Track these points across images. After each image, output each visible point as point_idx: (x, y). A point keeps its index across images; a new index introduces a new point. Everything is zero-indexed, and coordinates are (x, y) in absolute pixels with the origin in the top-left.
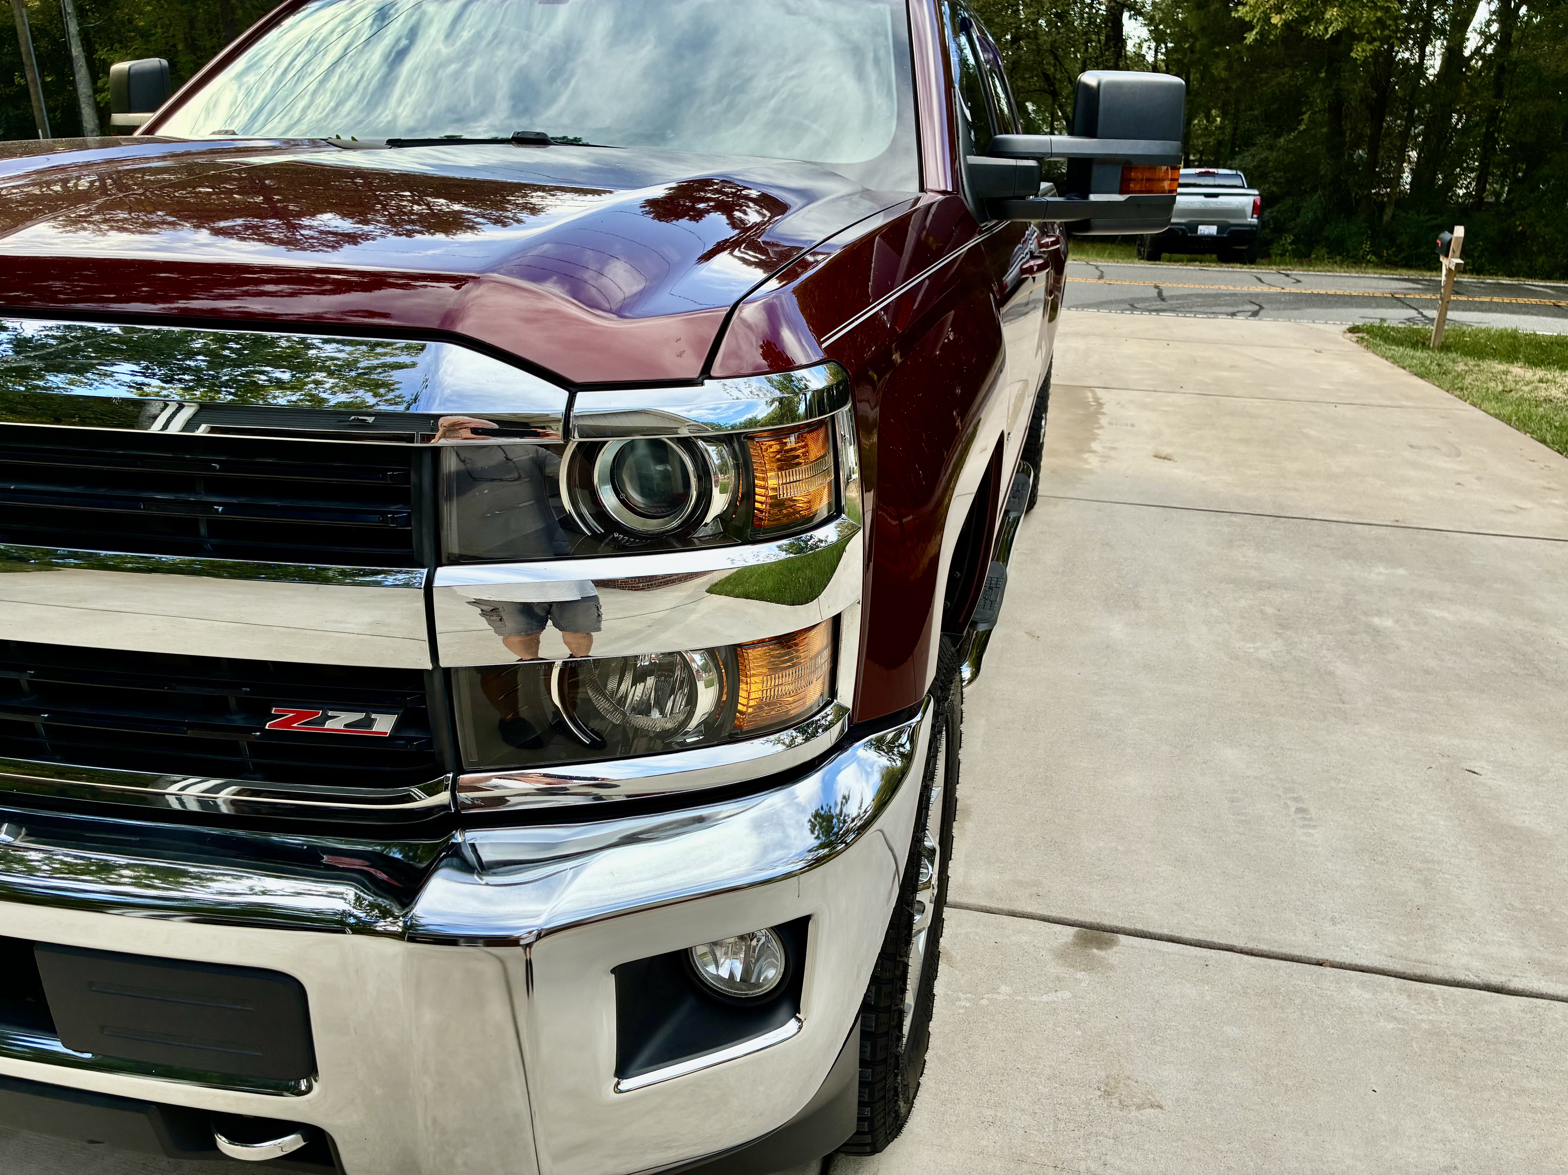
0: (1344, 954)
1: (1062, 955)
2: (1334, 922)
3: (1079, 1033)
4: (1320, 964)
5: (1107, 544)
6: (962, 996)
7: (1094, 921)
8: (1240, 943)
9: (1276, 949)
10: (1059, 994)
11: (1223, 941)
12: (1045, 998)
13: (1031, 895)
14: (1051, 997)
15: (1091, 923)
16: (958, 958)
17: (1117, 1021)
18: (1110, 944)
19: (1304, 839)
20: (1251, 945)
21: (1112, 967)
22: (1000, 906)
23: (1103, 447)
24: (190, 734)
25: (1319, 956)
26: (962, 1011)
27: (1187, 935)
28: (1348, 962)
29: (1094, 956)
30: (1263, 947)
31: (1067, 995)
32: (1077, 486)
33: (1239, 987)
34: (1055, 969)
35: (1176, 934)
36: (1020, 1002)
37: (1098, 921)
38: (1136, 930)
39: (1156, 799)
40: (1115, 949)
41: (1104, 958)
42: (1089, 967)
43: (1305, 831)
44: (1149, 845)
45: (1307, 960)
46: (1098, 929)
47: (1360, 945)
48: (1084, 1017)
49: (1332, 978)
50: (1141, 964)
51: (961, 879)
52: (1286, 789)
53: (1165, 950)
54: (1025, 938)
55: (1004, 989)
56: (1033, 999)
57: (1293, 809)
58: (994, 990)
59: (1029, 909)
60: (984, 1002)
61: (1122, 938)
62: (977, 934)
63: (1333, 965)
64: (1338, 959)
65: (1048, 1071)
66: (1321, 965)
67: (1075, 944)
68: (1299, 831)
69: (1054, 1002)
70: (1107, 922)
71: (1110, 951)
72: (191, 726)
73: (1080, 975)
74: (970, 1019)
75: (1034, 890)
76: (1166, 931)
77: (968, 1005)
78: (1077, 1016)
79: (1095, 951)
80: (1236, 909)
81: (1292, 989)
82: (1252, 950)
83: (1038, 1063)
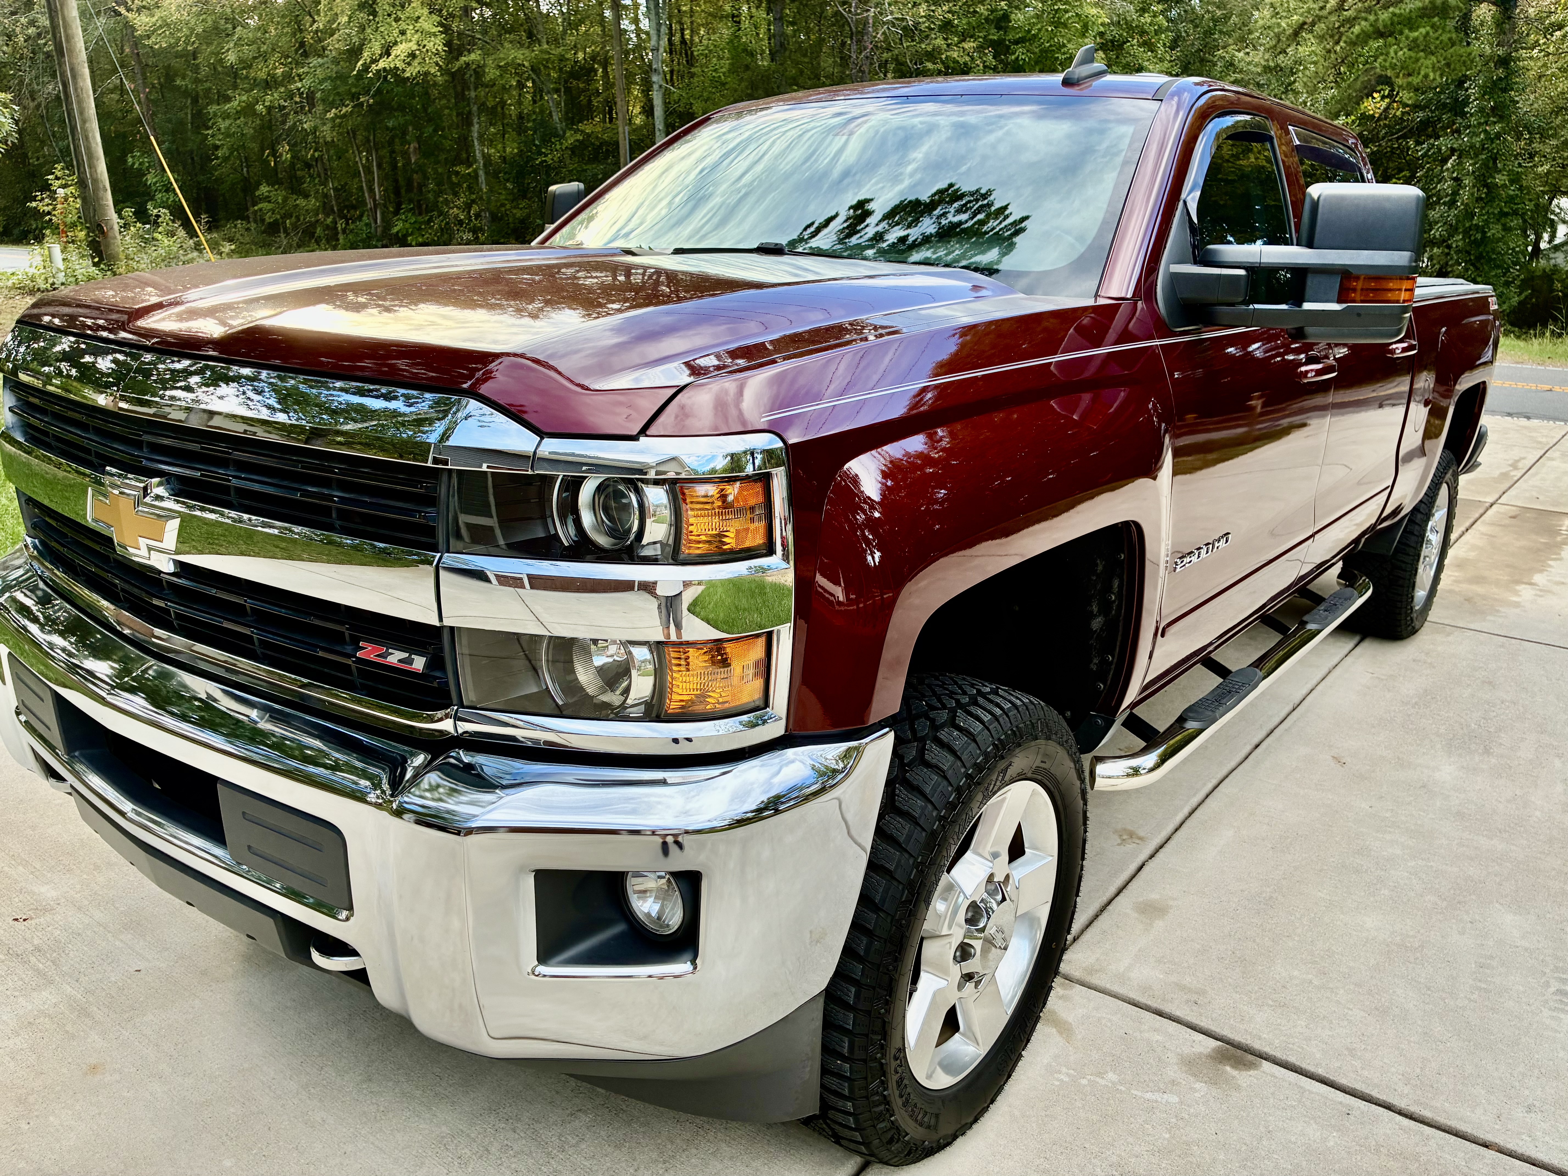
0: (1521, 1143)
1: (1190, 1064)
2: (1529, 1109)
3: (1167, 1136)
4: (1486, 1145)
5: (1490, 683)
6: (1064, 1070)
7: (1243, 1041)
8: (1401, 1104)
9: (1442, 1120)
10: (1165, 1096)
11: (1382, 1097)
12: (1148, 1095)
13: (1187, 1001)
14: (1157, 1096)
15: (1239, 1043)
16: (1079, 1037)
17: (1215, 1137)
18: (1250, 1066)
19: (1548, 1022)
20: (1414, 1109)
21: (1238, 1088)
22: (1149, 1003)
23: (1549, 581)
24: (321, 654)
25: (1489, 1137)
26: (1057, 1083)
27: (1343, 1081)
28: (1520, 1151)
29: (1226, 1072)
30: (1427, 1114)
31: (1174, 1099)
32: (1489, 618)
33: (1374, 1143)
34: (1173, 1072)
35: (1331, 1077)
36: (1121, 1092)
37: (1249, 1042)
38: (1287, 1062)
39: (1388, 945)
40: (1252, 1072)
41: (1234, 1077)
42: (1213, 1082)
43: (1555, 1014)
44: (1352, 987)
45: (1472, 1138)
46: (1245, 1051)
47: (1547, 1139)
48: (1181, 1123)
49: (1489, 1162)
50: (1273, 1094)
51: (1122, 970)
52: (1557, 968)
53: (1308, 1087)
54: (1158, 1037)
55: (1111, 1076)
56: (1135, 1092)
57: (1552, 989)
58: (1100, 1075)
59: (1178, 1013)
60: (1084, 1082)
61: (1266, 1065)
62: (1110, 1020)
63: (1501, 1151)
64: (1511, 1146)
65: (1114, 1159)
66: (1487, 1147)
67: (1209, 1056)
68: (1546, 1012)
69: (1156, 1101)
70: (1257, 1045)
71: (1244, 1073)
72: (323, 649)
73: (1198, 1085)
74: (1061, 1092)
75: (1195, 997)
76: (1321, 1071)
77: (1066, 1079)
78: (1174, 1120)
79: (1228, 1068)
80: (1418, 1071)
81: (1435, 1160)
82: (1413, 1113)
83: (1109, 1150)
